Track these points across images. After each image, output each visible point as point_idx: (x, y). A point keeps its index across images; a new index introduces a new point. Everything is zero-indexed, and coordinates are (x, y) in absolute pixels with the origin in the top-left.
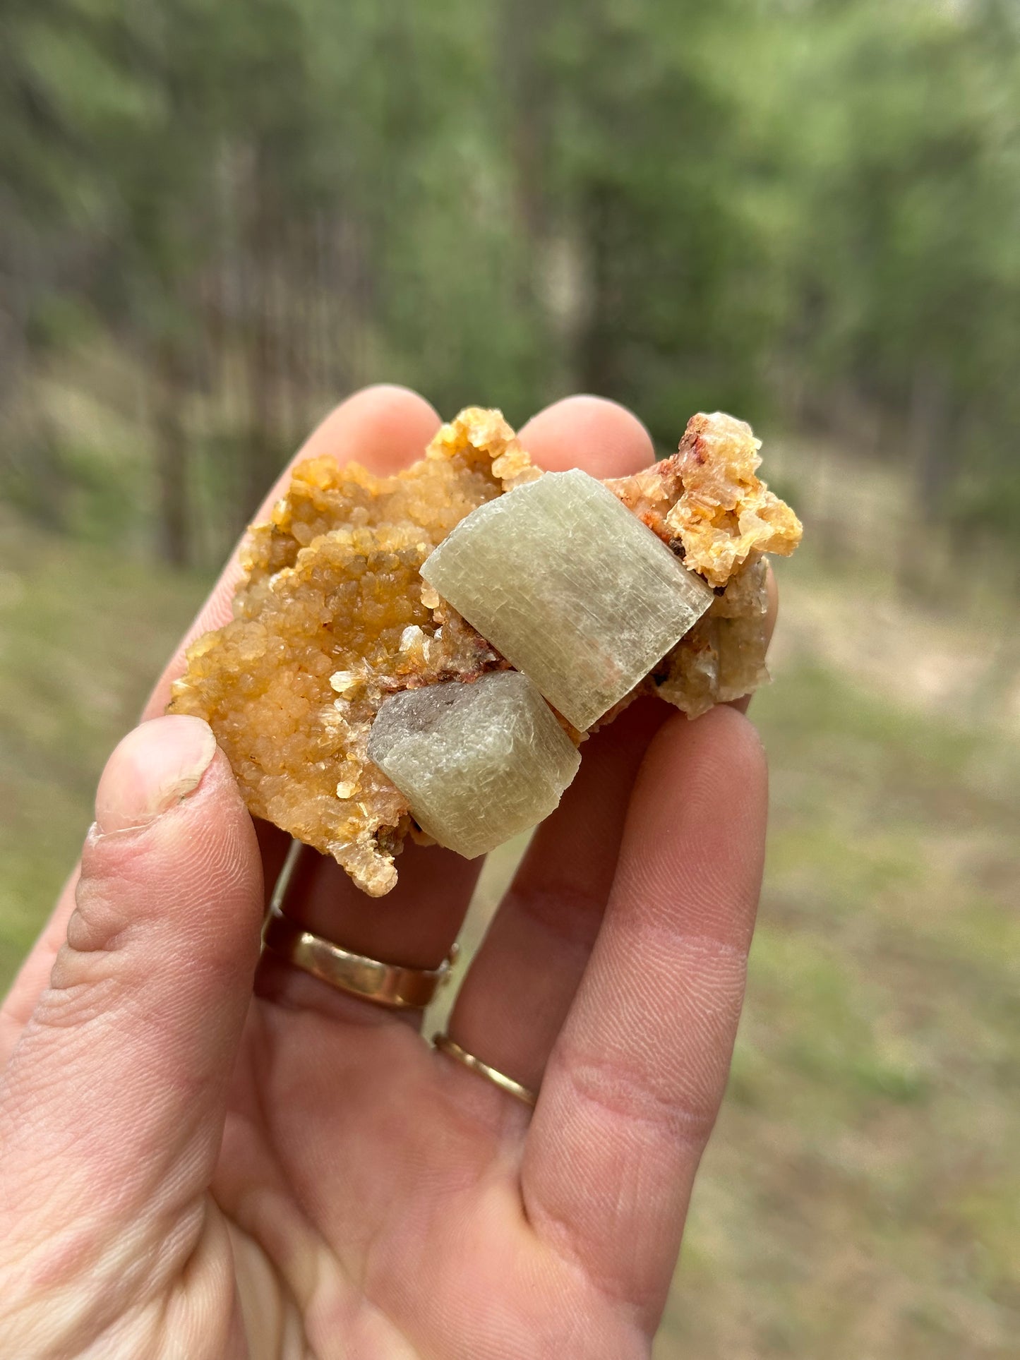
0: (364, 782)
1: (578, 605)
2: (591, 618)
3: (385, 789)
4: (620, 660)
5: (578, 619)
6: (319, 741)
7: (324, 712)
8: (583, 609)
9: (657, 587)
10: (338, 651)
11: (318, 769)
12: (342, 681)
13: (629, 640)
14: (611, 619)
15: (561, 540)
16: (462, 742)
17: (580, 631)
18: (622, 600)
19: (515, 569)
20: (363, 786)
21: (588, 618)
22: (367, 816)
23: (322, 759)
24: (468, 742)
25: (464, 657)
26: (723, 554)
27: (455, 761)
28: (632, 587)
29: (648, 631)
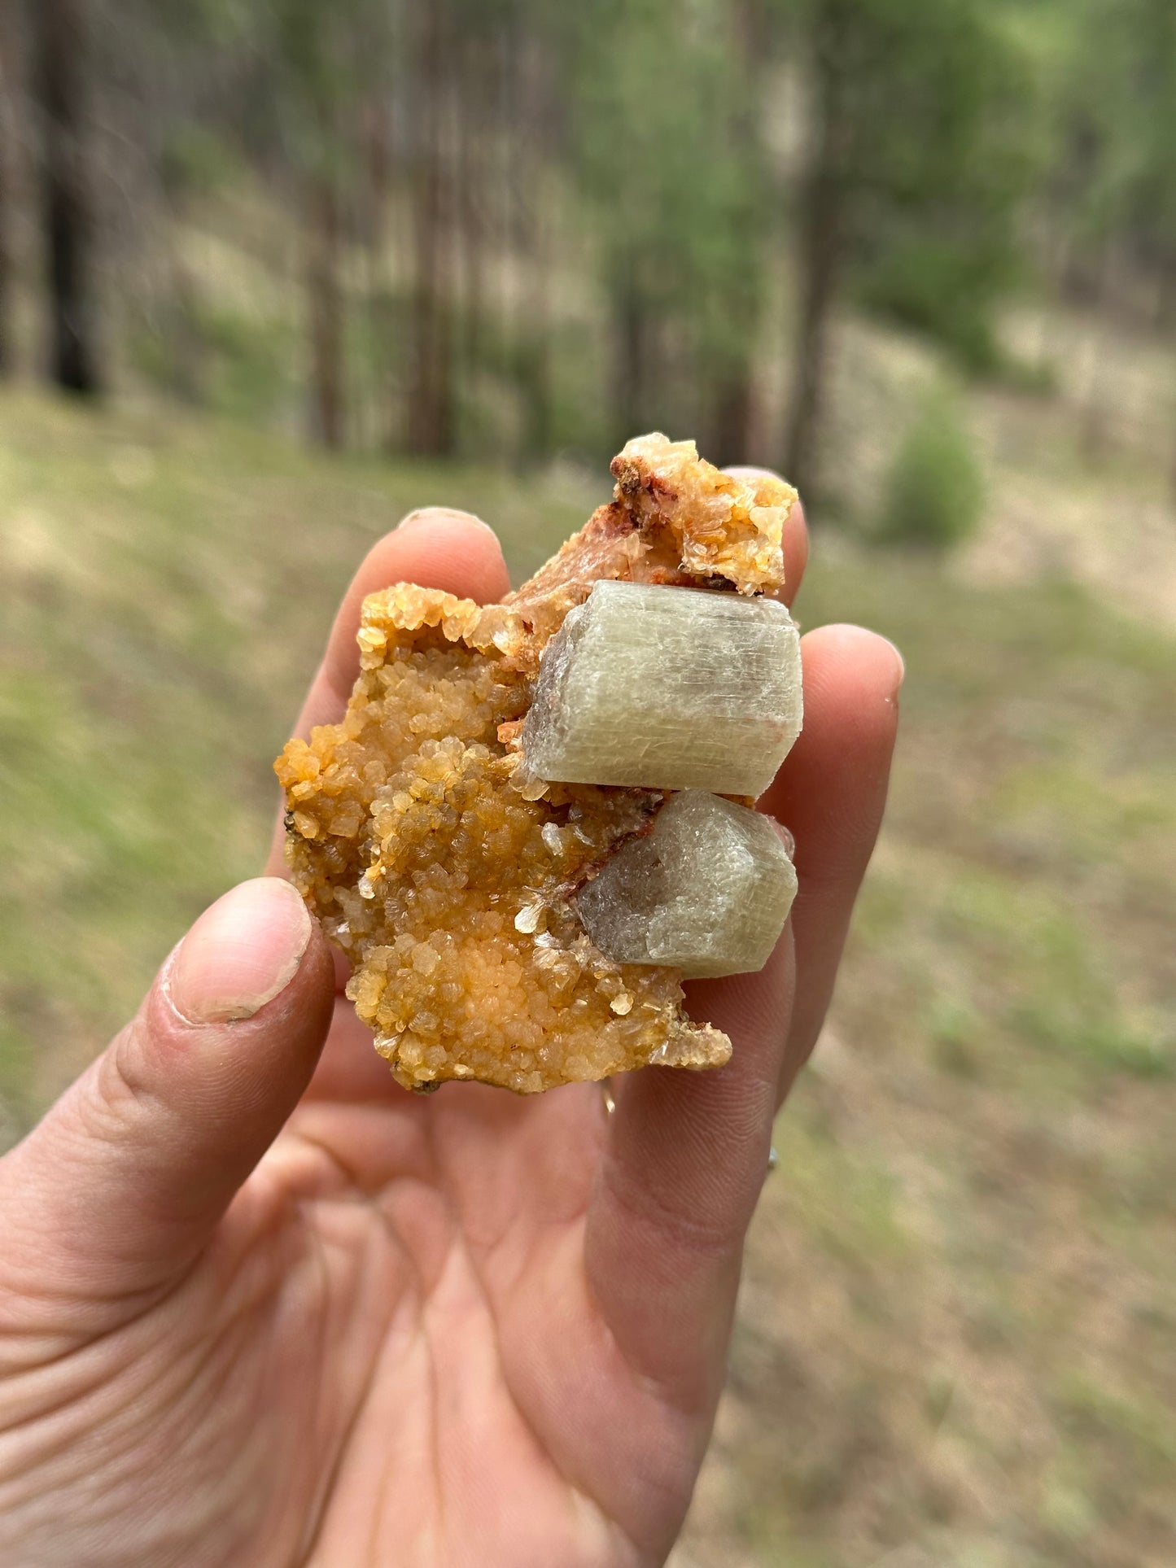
0: (631, 986)
1: (715, 698)
2: (732, 700)
3: (654, 976)
4: (777, 714)
5: (723, 711)
6: (557, 986)
7: (538, 958)
8: (720, 699)
9: (752, 631)
10: (496, 900)
11: (582, 1008)
12: (525, 921)
13: (770, 693)
14: (744, 688)
15: (658, 657)
16: (713, 886)
17: (732, 718)
18: (739, 665)
19: (648, 712)
20: (634, 989)
21: (730, 702)
22: (660, 1010)
23: (574, 998)
24: (718, 882)
25: (629, 816)
26: (772, 562)
27: (722, 906)
28: (737, 648)
29: (777, 673)
